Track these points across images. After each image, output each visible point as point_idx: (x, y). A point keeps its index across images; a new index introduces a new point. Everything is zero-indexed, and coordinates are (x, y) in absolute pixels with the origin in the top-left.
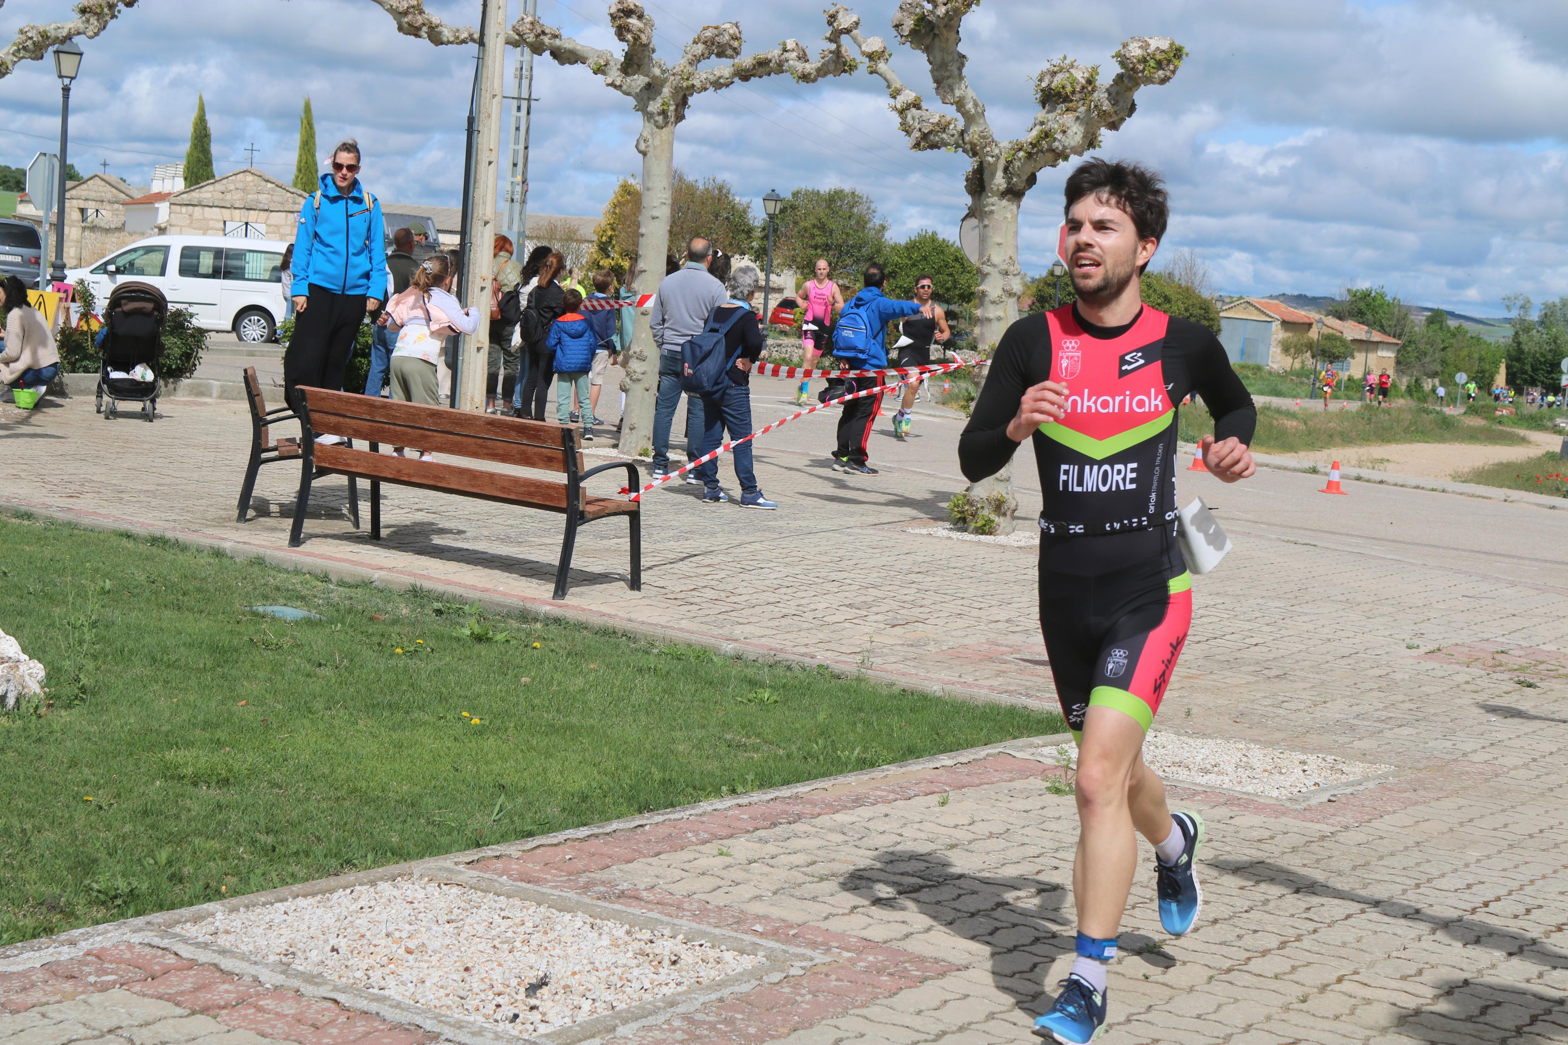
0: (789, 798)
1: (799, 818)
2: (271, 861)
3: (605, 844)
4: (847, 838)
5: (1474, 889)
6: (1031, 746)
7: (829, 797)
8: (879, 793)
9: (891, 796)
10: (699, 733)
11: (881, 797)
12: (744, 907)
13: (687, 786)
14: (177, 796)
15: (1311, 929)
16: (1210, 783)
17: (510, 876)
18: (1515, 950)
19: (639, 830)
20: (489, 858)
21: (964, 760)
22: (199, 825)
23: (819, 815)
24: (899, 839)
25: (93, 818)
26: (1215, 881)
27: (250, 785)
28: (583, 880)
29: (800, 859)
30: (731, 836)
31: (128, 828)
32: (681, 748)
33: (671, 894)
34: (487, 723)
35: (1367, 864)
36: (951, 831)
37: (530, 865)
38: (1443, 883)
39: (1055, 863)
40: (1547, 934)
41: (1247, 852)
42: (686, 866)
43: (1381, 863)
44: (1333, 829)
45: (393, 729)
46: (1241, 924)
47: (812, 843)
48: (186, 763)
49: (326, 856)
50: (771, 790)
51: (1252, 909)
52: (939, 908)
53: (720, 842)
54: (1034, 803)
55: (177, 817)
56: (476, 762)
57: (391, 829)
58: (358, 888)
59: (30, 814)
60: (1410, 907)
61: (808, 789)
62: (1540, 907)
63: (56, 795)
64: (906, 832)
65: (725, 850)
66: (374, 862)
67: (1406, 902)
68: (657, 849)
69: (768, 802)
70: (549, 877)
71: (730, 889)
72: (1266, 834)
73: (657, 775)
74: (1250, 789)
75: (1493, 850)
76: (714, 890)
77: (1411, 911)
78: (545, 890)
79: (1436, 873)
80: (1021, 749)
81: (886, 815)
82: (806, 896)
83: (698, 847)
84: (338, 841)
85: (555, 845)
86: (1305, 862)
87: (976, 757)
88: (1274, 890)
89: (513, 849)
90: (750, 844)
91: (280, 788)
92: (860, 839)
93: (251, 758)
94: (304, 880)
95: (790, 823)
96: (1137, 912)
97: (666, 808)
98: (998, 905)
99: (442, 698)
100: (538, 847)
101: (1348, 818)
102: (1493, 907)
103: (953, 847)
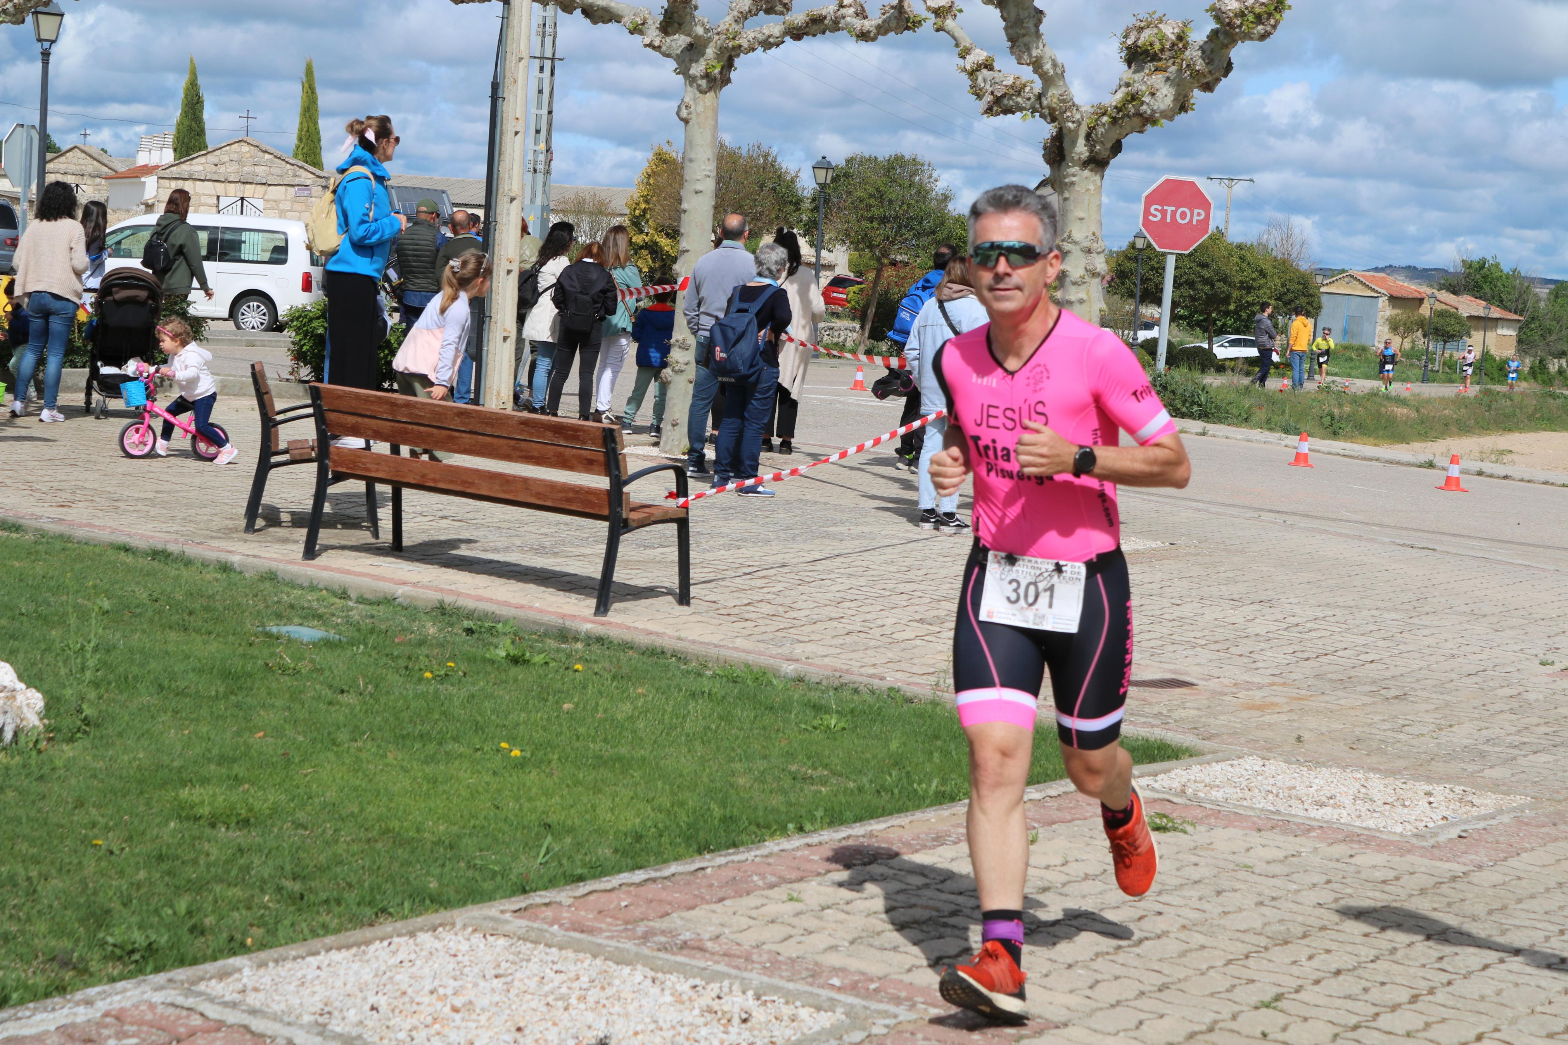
0: (863, 836)
1: (874, 858)
2: (299, 910)
3: (664, 888)
4: (928, 881)
7: (906, 835)
10: (761, 765)
12: (820, 958)
13: (750, 824)
14: (194, 838)
15: (1445, 981)
16: (1327, 818)
17: (561, 926)
19: (700, 874)
20: (538, 906)
21: (1053, 793)
22: (220, 871)
25: (103, 864)
27: (272, 826)
28: (641, 929)
29: (877, 904)
30: (801, 880)
31: (142, 875)
32: (741, 781)
33: (738, 944)
34: (528, 755)
35: (1504, 907)
36: (1043, 873)
37: (583, 913)
39: (1158, 907)
41: (1370, 894)
42: (754, 913)
43: (1520, 906)
44: (1465, 869)
45: (426, 762)
46: (1367, 976)
47: (890, 887)
48: (202, 803)
49: (359, 904)
50: (842, 828)
51: (1378, 958)
53: (789, 886)
55: (195, 862)
56: (517, 799)
57: (428, 873)
58: (396, 940)
59: (36, 861)
60: (1554, 956)
61: (882, 826)
63: (62, 839)
65: (795, 895)
66: (411, 910)
67: (1549, 950)
68: (721, 894)
69: (840, 841)
70: (603, 926)
71: (803, 938)
72: (1391, 874)
73: (717, 812)
74: (1371, 824)
76: (785, 939)
77: (1555, 960)
78: (600, 941)
82: (886, 945)
83: (766, 892)
84: (372, 890)
85: (610, 891)
86: (1436, 905)
88: (1401, 938)
89: (564, 895)
90: (822, 889)
91: (306, 828)
92: (943, 882)
93: (273, 796)
94: (337, 931)
95: (865, 864)
96: (1251, 962)
97: (728, 848)
98: (1097, 955)
99: (478, 728)
100: (590, 893)
101: (1481, 856)
103: (1045, 890)
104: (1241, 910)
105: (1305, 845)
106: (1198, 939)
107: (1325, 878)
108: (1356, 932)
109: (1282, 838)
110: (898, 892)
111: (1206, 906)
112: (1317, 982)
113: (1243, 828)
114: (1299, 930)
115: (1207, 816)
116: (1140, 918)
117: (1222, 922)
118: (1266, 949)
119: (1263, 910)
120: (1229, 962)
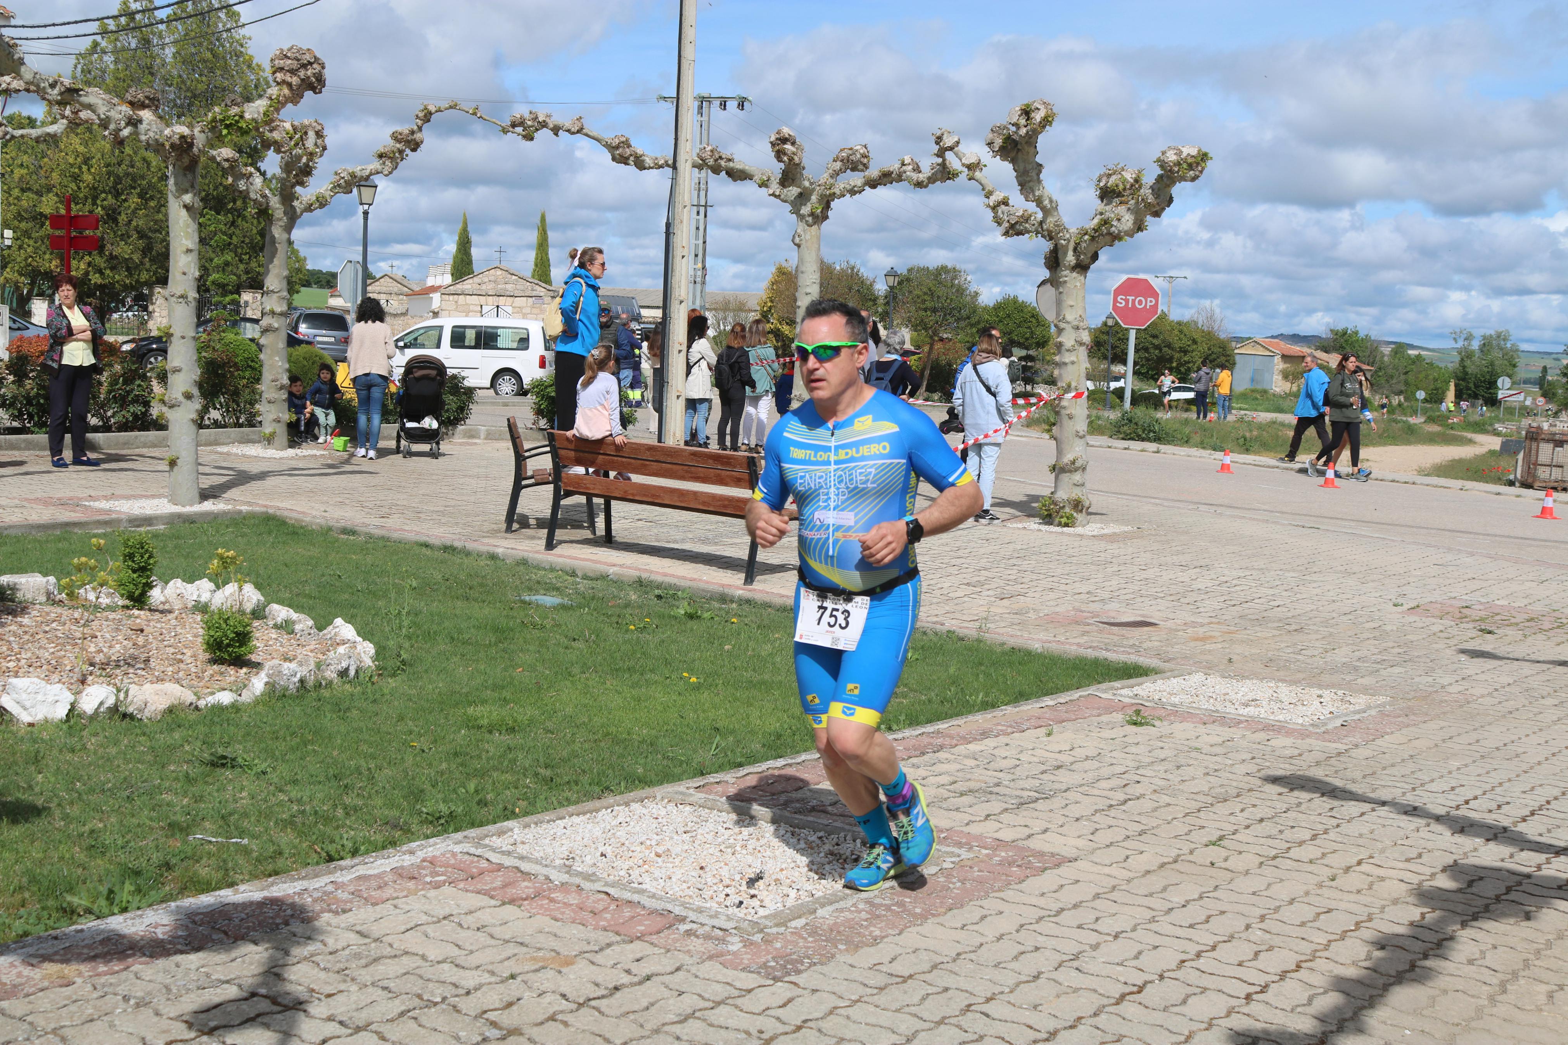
0: (933, 733)
1: (941, 748)
2: (550, 789)
3: (797, 771)
4: (978, 763)
5: (1457, 791)
6: (1112, 688)
7: (962, 732)
8: (1000, 728)
9: (1010, 730)
11: (1002, 731)
14: (478, 741)
15: (1335, 825)
16: (1251, 714)
17: (728, 797)
18: (1491, 837)
20: (712, 783)
21: (1062, 701)
22: (496, 763)
23: (956, 745)
24: (1018, 763)
25: (418, 759)
26: (1259, 789)
27: (530, 732)
28: (783, 798)
29: (945, 779)
31: (444, 766)
34: (702, 681)
35: (1374, 773)
36: (1057, 756)
37: (743, 788)
38: (1433, 787)
39: (1137, 778)
40: (1515, 824)
41: (1282, 766)
43: (1385, 772)
44: (1346, 747)
45: (632, 687)
46: (1281, 822)
47: (953, 767)
48: (483, 717)
49: (590, 784)
50: (919, 728)
51: (1288, 810)
52: (1051, 814)
54: (1118, 732)
55: (479, 757)
56: (696, 711)
57: (636, 763)
58: (616, 808)
59: (374, 758)
60: (1409, 806)
61: (946, 725)
62: (1508, 803)
63: (390, 742)
64: (1024, 757)
66: (626, 788)
67: (1406, 802)
69: (917, 736)
72: (1296, 752)
74: (1281, 717)
75: (1469, 760)
77: (1410, 809)
79: (1427, 779)
80: (1105, 691)
81: (1007, 745)
82: (951, 807)
84: (599, 774)
85: (760, 773)
86: (1328, 773)
87: (1071, 698)
88: (1304, 796)
89: (728, 776)
91: (553, 733)
92: (988, 763)
93: (530, 712)
94: (577, 802)
96: (1202, 814)
98: (1096, 811)
99: (667, 663)
100: (747, 774)
101: (1357, 738)
102: (1472, 804)
103: (1059, 767)
104: (1194, 779)
105: (1236, 733)
106: (1165, 799)
107: (1251, 755)
108: (1273, 792)
109: (1222, 729)
110: (958, 771)
111: (1170, 776)
112: (1247, 827)
113: (1194, 723)
114: (1234, 792)
115: (1169, 715)
116: (1125, 786)
117: (1181, 787)
118: (1212, 805)
119: (1209, 778)
120: (1187, 815)
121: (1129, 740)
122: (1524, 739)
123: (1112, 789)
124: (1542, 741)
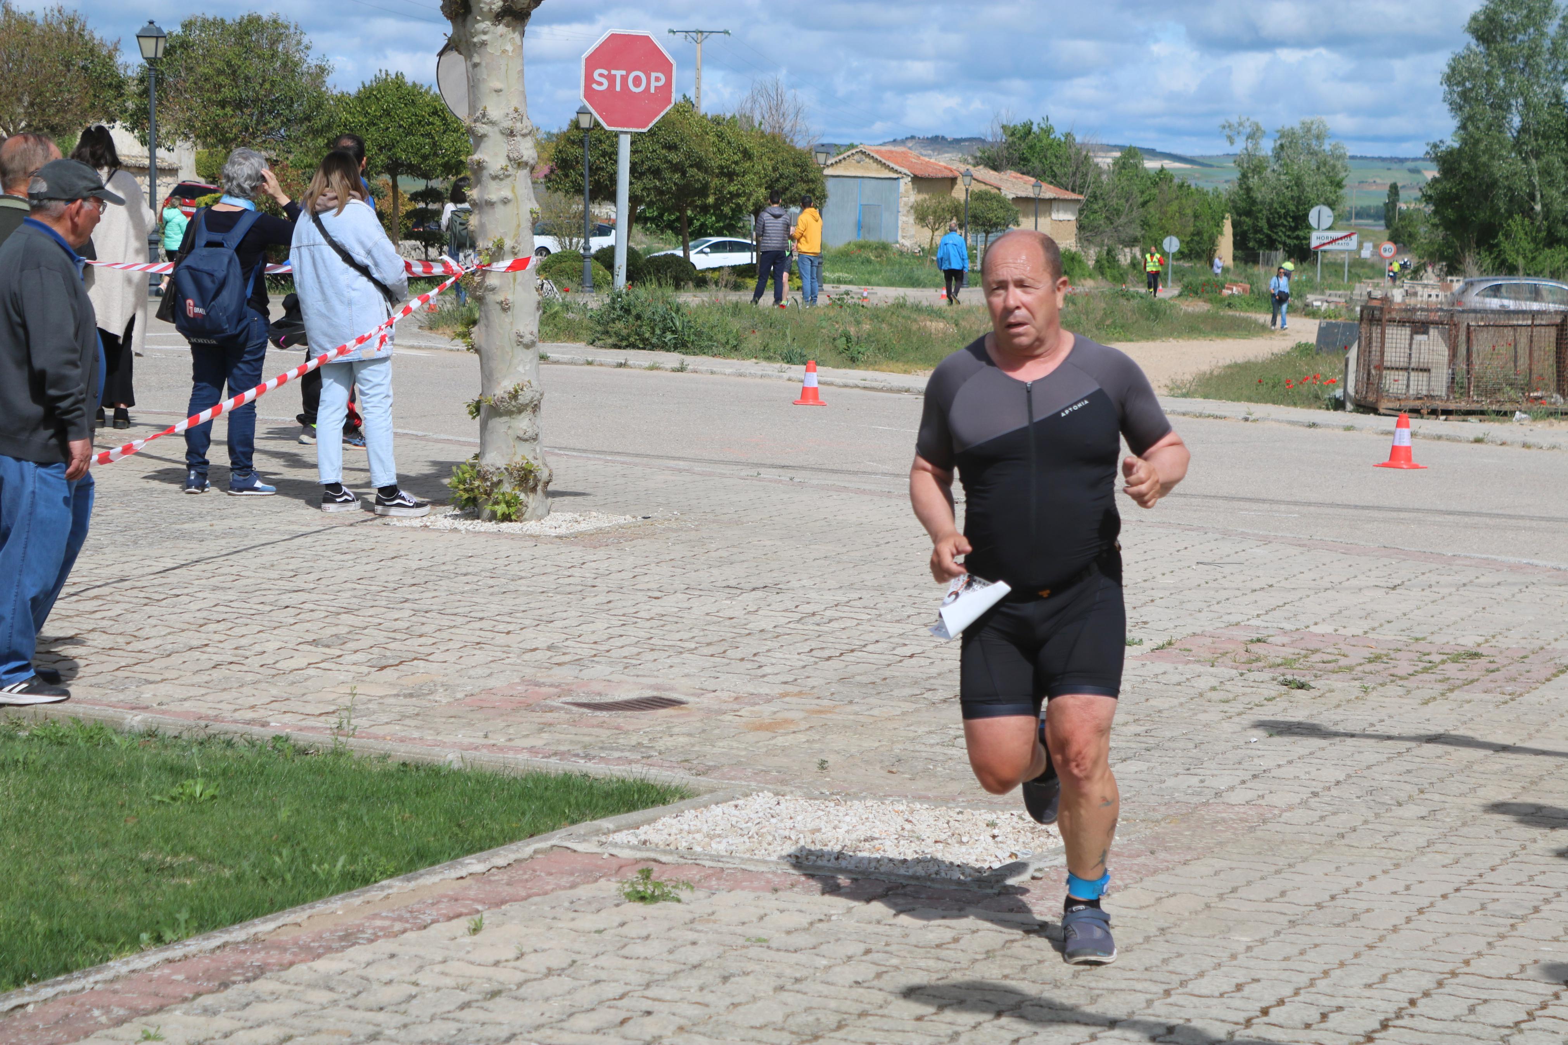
0: (245, 942)
1: (261, 971)
4: (335, 996)
5: (1247, 990)
6: (597, 832)
7: (304, 936)
8: (378, 923)
9: (398, 926)
10: (99, 855)
11: (382, 929)
13: (87, 938)
19: (18, 1014)
21: (501, 861)
23: (291, 964)
24: (414, 990)
26: (880, 1012)
29: (267, 1034)
30: (160, 1009)
32: (73, 880)
36: (491, 972)
38: (1203, 986)
39: (646, 1005)
41: (922, 963)
47: (284, 1008)
50: (216, 933)
53: (144, 1019)
54: (609, 918)
60: (1160, 1025)
61: (271, 926)
62: (1340, 1009)
64: (426, 979)
65: (152, 1031)
67: (1152, 1019)
68: (49, 1039)
69: (213, 951)
72: (948, 935)
73: (40, 925)
75: (1267, 931)
77: (1161, 1031)
79: (1191, 972)
80: (584, 838)
81: (392, 956)
83: (111, 1031)
86: (1007, 971)
87: (519, 856)
88: (965, 1019)
90: (191, 1019)
92: (355, 996)
95: (248, 980)
97: (57, 974)
102: (1276, 1015)
103: (494, 994)
104: (755, 999)
107: (862, 947)
108: (906, 1015)
109: (806, 898)
110: (295, 1014)
111: (709, 998)
113: (754, 889)
114: (832, 1020)
115: (708, 877)
116: (623, 1022)
117: (731, 1018)
119: (784, 996)
121: (631, 931)
122: (1367, 885)
123: (598, 1031)
124: (1401, 889)
